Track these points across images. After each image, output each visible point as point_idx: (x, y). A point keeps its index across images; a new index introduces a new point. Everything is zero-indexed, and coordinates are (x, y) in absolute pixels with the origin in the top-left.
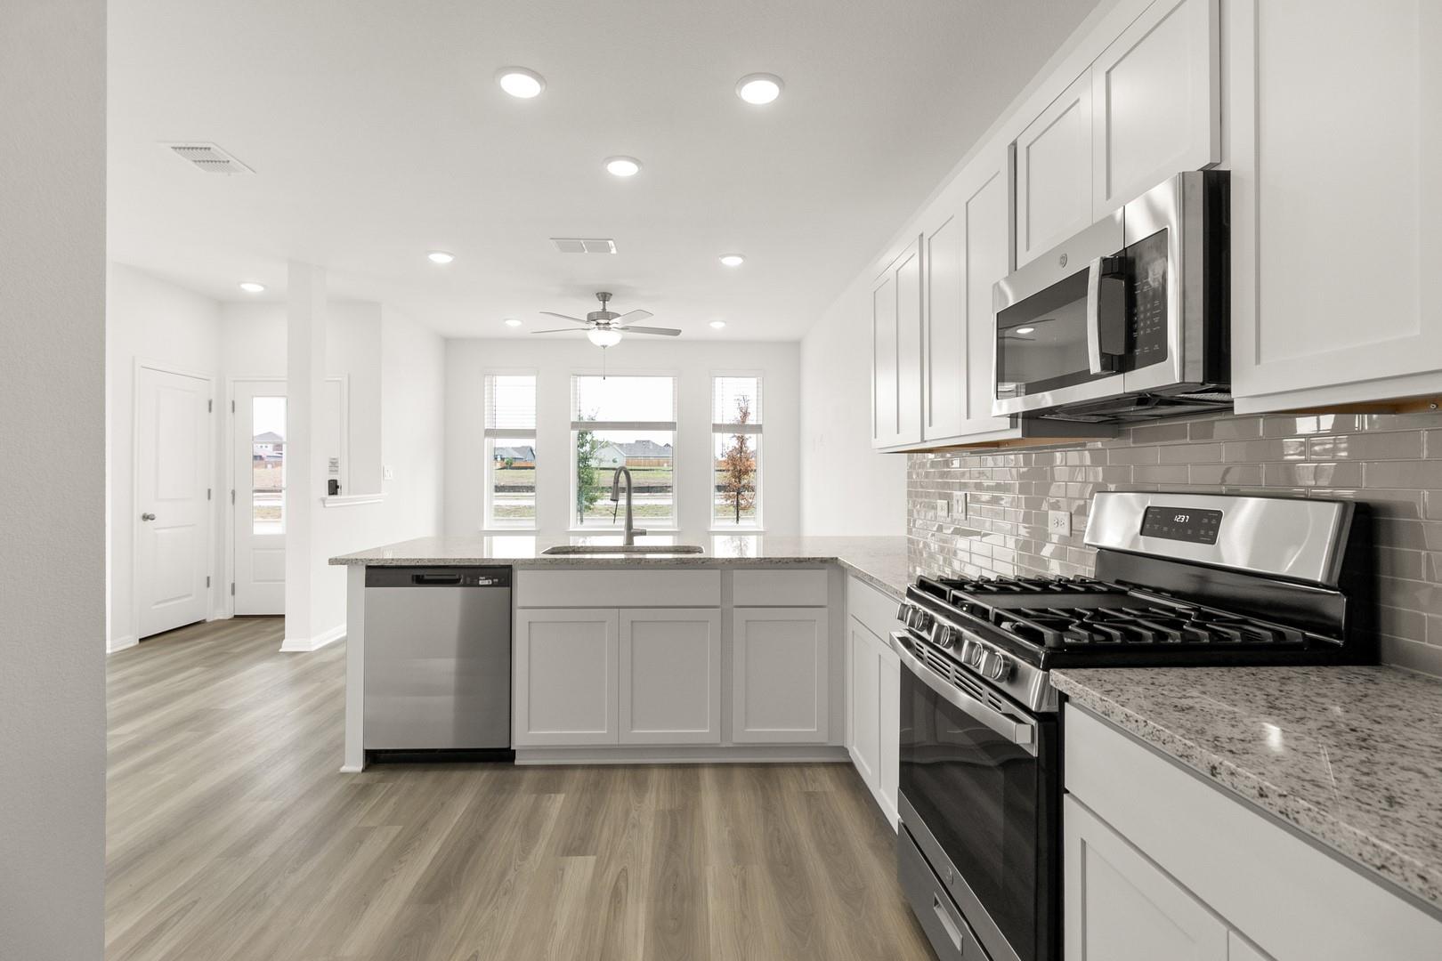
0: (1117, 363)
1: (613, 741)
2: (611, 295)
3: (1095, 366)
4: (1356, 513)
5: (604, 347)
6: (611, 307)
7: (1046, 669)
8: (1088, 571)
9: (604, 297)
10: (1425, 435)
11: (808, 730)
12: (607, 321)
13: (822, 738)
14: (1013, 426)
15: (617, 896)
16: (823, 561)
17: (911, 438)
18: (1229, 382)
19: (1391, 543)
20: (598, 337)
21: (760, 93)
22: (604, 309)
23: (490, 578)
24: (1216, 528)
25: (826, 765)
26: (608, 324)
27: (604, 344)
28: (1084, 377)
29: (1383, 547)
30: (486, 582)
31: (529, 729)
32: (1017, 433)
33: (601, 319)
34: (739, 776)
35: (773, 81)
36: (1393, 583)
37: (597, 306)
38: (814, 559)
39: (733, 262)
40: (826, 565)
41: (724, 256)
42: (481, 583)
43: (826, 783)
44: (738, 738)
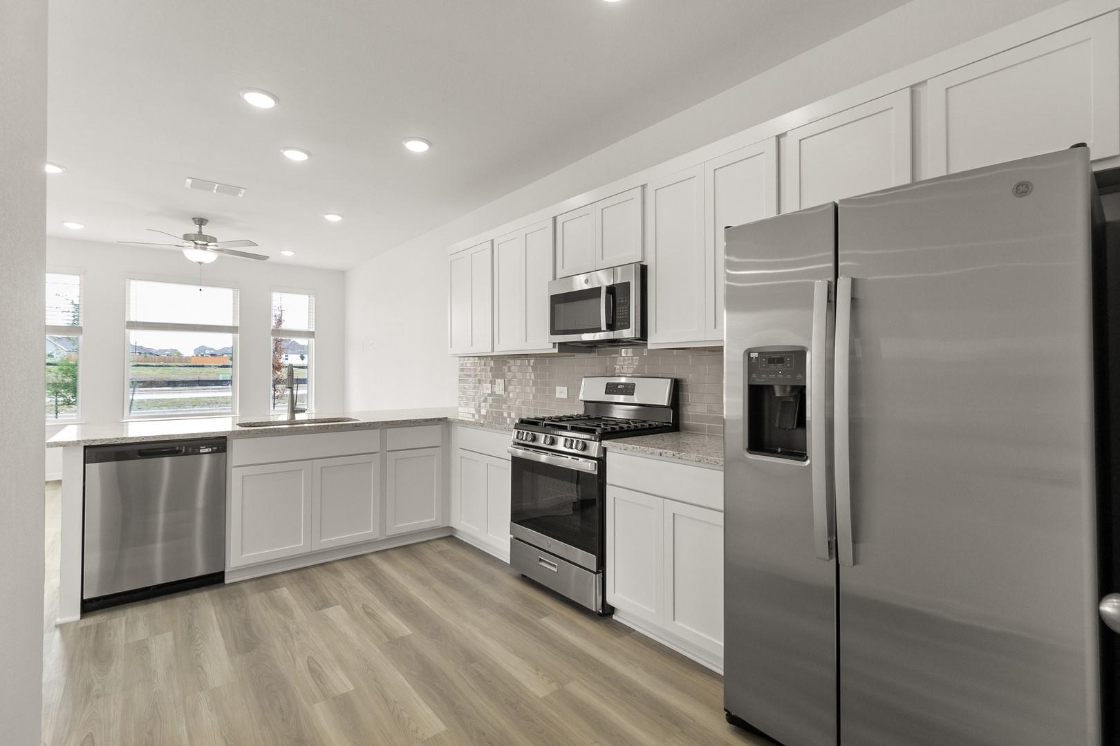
0: (611, 327)
1: (308, 550)
2: (207, 221)
3: (604, 327)
4: (675, 382)
5: (200, 263)
6: (206, 230)
7: (600, 441)
8: (581, 411)
9: (201, 222)
10: (690, 357)
11: (431, 520)
12: (206, 243)
13: (440, 524)
14: (554, 347)
15: (371, 615)
16: (440, 420)
17: (485, 349)
18: (647, 338)
19: (682, 392)
20: (194, 255)
21: (417, 147)
22: (200, 232)
23: (209, 447)
24: (633, 389)
25: (443, 538)
26: (206, 245)
27: (199, 261)
28: (599, 330)
29: (681, 393)
30: (207, 450)
31: (242, 554)
32: (556, 351)
33: (201, 240)
34: (394, 554)
35: (425, 142)
36: (683, 404)
37: (194, 229)
38: (434, 419)
39: (333, 218)
40: (441, 422)
41: (327, 214)
42: (201, 451)
43: (445, 546)
44: (390, 532)
